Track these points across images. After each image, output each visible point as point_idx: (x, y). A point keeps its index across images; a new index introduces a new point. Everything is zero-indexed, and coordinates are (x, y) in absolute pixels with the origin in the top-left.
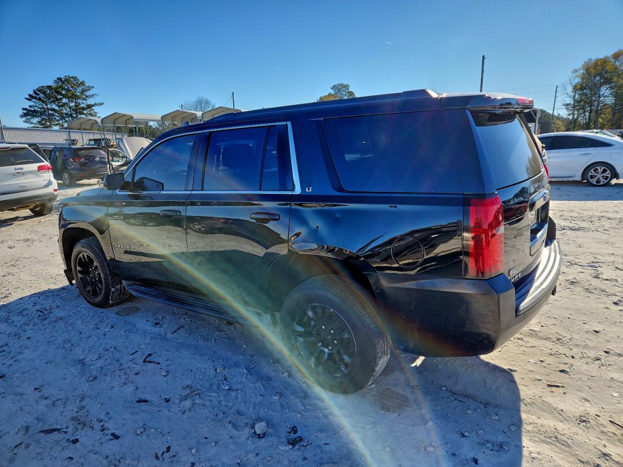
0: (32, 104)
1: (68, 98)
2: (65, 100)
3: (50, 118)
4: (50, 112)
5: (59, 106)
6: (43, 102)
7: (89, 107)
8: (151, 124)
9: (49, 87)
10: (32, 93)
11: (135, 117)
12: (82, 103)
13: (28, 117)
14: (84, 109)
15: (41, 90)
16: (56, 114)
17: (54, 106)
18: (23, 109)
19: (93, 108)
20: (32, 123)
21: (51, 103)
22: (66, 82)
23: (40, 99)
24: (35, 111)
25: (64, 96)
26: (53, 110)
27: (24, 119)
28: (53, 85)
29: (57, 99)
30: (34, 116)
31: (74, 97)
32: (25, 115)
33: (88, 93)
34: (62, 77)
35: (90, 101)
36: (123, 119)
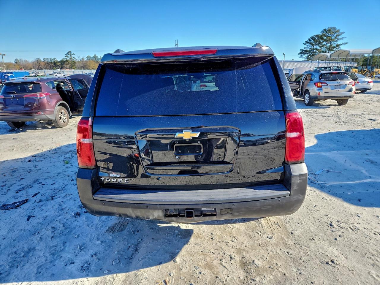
0: (306, 46)
1: (327, 41)
2: (325, 43)
3: (314, 54)
4: (314, 51)
5: (320, 47)
6: (312, 45)
7: (338, 46)
8: (366, 55)
9: (318, 36)
10: (307, 40)
11: (352, 51)
12: (335, 44)
13: (302, 55)
14: (334, 47)
15: (313, 38)
16: (318, 52)
17: (318, 47)
18: (301, 50)
19: (340, 46)
20: (303, 58)
21: (317, 45)
22: (328, 31)
23: (311, 43)
24: (306, 51)
25: (325, 40)
26: (316, 49)
27: (300, 55)
28: (320, 34)
29: (320, 43)
30: (305, 54)
31: (330, 40)
32: (301, 53)
33: (339, 37)
34: (327, 28)
35: (339, 42)
36: (345, 54)
